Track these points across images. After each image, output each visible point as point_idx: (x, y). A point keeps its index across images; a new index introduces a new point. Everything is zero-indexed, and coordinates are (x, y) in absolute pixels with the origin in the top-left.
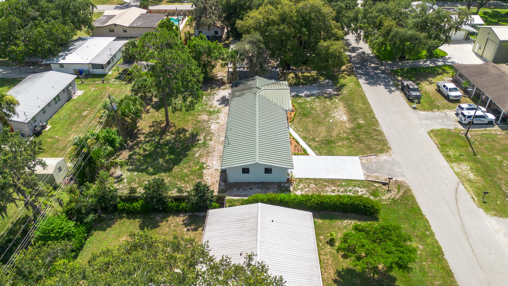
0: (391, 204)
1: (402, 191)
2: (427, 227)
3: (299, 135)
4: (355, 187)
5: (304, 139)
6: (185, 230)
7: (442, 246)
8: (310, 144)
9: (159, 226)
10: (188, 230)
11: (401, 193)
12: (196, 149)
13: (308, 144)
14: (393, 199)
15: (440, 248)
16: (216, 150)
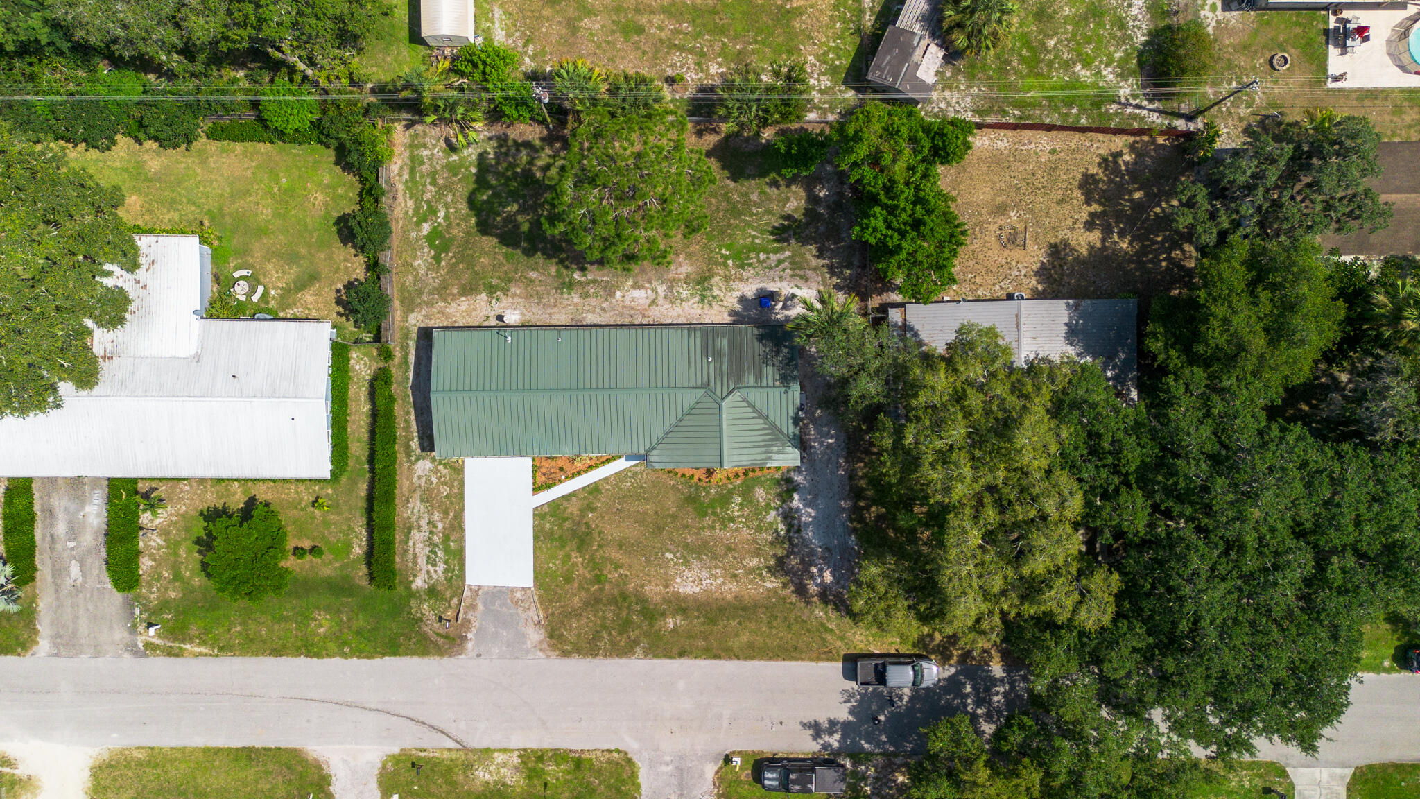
0: (410, 613)
1: (440, 641)
2: (359, 653)
3: (606, 479)
4: (446, 563)
5: (594, 489)
6: (340, 286)
7: (321, 661)
8: (574, 499)
9: (345, 244)
10: (338, 291)
11: (434, 638)
12: (553, 270)
13: (574, 494)
14: (421, 620)
15: (318, 655)
16: (549, 311)
